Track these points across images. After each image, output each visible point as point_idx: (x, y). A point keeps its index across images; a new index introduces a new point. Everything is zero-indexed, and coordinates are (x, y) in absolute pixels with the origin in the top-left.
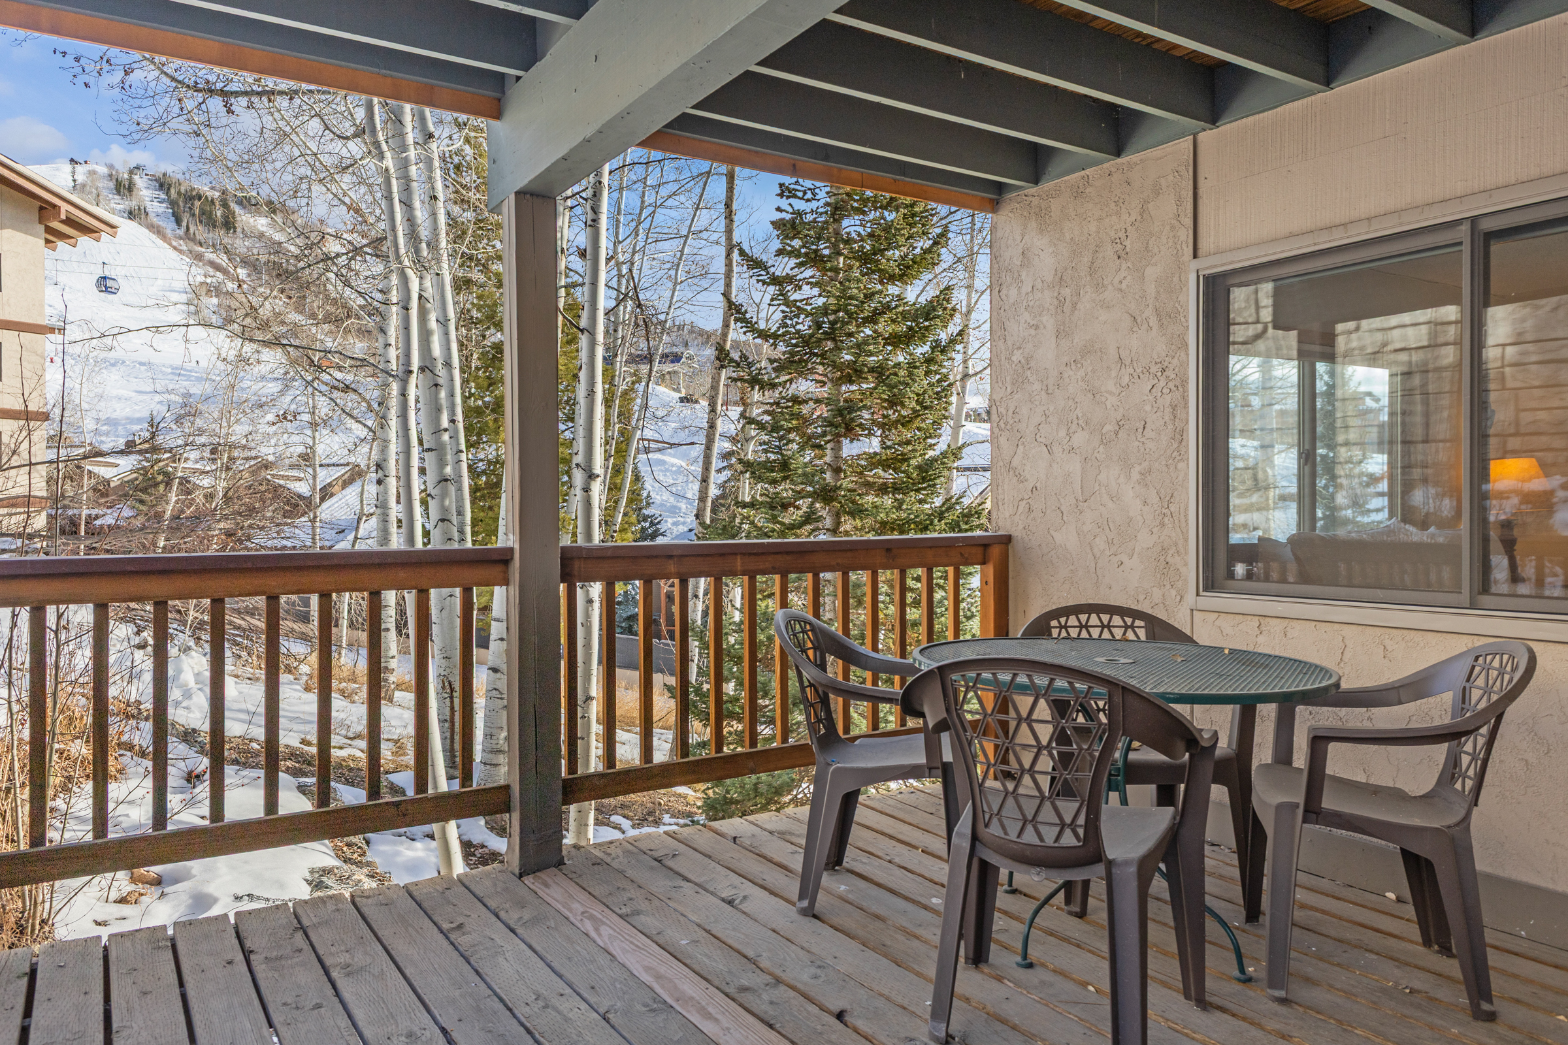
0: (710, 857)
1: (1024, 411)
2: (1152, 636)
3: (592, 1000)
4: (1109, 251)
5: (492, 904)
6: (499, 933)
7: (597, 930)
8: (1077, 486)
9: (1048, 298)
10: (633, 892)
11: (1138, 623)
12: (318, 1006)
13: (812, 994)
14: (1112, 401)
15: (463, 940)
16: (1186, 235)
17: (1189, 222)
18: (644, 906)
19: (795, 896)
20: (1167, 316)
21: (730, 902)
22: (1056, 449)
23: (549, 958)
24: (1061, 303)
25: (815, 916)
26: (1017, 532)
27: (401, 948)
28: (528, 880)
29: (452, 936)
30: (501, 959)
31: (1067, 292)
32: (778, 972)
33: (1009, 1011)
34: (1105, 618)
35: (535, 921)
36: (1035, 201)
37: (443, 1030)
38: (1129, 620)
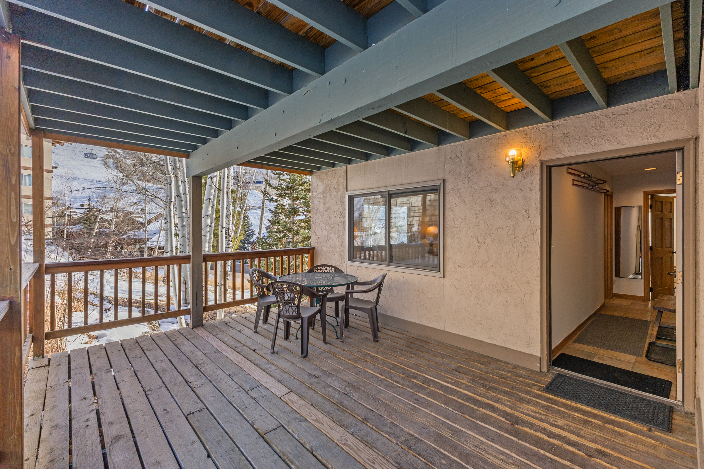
0: (238, 322)
1: (317, 220)
2: (335, 271)
3: (203, 351)
4: (332, 187)
5: (184, 335)
6: (185, 340)
7: (208, 338)
8: (327, 237)
9: (321, 196)
10: (218, 330)
11: (333, 268)
12: (141, 357)
13: (250, 347)
14: (333, 220)
15: (176, 343)
16: (345, 186)
17: (346, 184)
18: (219, 333)
19: (253, 329)
20: (342, 203)
21: (239, 331)
22: (323, 229)
23: (195, 344)
24: (324, 197)
25: (257, 333)
26: (316, 247)
27: (161, 345)
28: (194, 329)
29: (174, 342)
30: (184, 345)
31: (325, 195)
32: (245, 344)
33: (289, 347)
34: (326, 267)
35: (194, 337)
36: (319, 174)
37: (169, 360)
38: (331, 268)
